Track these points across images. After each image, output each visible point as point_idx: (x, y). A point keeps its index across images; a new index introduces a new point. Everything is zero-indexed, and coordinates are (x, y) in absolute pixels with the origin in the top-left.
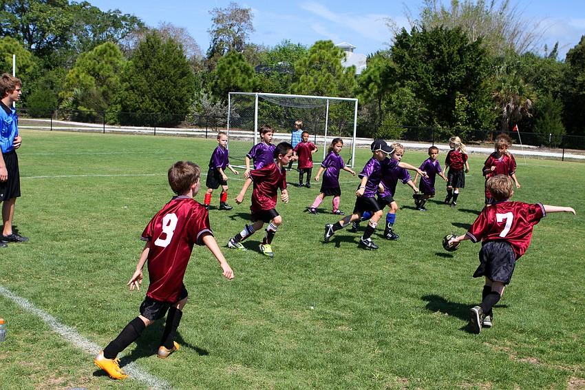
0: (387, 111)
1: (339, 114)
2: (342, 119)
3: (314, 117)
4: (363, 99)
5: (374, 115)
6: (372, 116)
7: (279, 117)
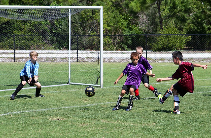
0: (170, 17)
1: (112, 24)
2: (116, 30)
3: (84, 29)
4: (138, 5)
5: (154, 23)
6: (152, 25)
7: (44, 32)
